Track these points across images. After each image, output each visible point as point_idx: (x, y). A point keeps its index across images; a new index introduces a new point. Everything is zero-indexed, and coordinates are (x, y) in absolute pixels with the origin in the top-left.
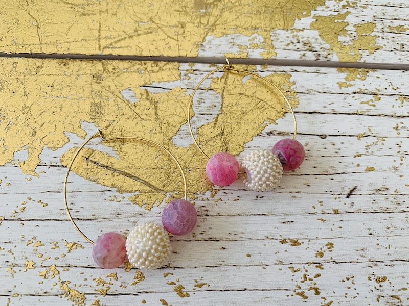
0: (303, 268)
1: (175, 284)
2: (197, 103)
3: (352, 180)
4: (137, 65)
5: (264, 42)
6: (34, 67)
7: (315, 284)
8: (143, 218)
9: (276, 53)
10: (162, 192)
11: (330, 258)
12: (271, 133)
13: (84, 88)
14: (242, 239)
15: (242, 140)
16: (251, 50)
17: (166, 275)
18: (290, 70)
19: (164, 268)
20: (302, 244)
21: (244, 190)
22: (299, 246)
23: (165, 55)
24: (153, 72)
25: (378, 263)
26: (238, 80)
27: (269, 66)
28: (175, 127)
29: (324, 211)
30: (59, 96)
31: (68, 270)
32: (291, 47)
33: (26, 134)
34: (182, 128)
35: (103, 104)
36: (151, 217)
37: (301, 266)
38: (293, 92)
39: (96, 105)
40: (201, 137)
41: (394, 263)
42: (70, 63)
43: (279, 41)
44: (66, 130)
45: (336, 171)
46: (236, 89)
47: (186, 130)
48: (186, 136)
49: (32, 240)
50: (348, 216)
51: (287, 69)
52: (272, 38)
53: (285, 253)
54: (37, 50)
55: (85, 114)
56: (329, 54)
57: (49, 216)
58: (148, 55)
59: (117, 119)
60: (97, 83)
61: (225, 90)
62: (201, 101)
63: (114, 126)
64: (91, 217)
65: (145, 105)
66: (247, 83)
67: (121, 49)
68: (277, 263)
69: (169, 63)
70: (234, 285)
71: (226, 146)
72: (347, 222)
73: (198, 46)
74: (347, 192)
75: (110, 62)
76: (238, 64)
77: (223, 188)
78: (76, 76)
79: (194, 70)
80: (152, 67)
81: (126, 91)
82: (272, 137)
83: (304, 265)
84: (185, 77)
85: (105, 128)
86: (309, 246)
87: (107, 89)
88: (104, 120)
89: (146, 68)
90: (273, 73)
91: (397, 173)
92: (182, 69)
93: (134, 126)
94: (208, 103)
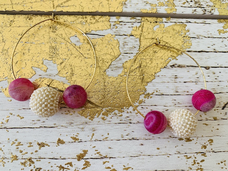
0: (193, 156)
1: (111, 168)
2: (122, 45)
3: (226, 97)
4: (80, 19)
5: (168, 1)
6: (8, 21)
7: (201, 166)
8: (88, 125)
9: (176, 9)
10: (100, 107)
11: (211, 149)
12: (173, 66)
13: (44, 36)
14: (154, 138)
15: (154, 71)
16: (160, 7)
17: (104, 163)
18: (186, 22)
19: (103, 158)
20: (193, 141)
21: (155, 105)
22: (191, 142)
23: (100, 11)
24: (91, 23)
26: (150, 29)
27: (171, 19)
28: (108, 63)
29: (207, 118)
30: (27, 42)
31: (40, 161)
32: (187, 5)
33: (5, 69)
34: (113, 63)
35: (57, 47)
36: (93, 125)
37: (192, 155)
38: (188, 37)
39: (53, 48)
40: (125, 70)
42: (33, 17)
44: (33, 66)
45: (216, 92)
46: (149, 35)
47: (115, 65)
48: (115, 69)
49: (15, 141)
50: (223, 122)
51: (184, 20)
53: (182, 146)
54: (10, 9)
55: (46, 54)
56: (212, 10)
57: (25, 125)
58: (87, 11)
59: (68, 58)
60: (53, 32)
61: (142, 36)
62: (125, 44)
63: (66, 62)
64: (53, 126)
65: (87, 48)
66: (157, 31)
67: (69, 8)
68: (177, 153)
69: (103, 17)
70: (149, 168)
71: (142, 75)
72: (222, 126)
73: (122, 5)
74: (223, 105)
75: (61, 16)
76: (150, 17)
77: (141, 105)
78: (38, 27)
79: (120, 22)
80: (91, 20)
81: (73, 38)
82: (174, 68)
83: (194, 154)
84: (114, 26)
85: (59, 64)
86: (197, 141)
87: (60, 36)
88: (59, 59)
89: (87, 21)
90: (174, 23)
92: (112, 21)
93: (80, 62)
94: (130, 45)
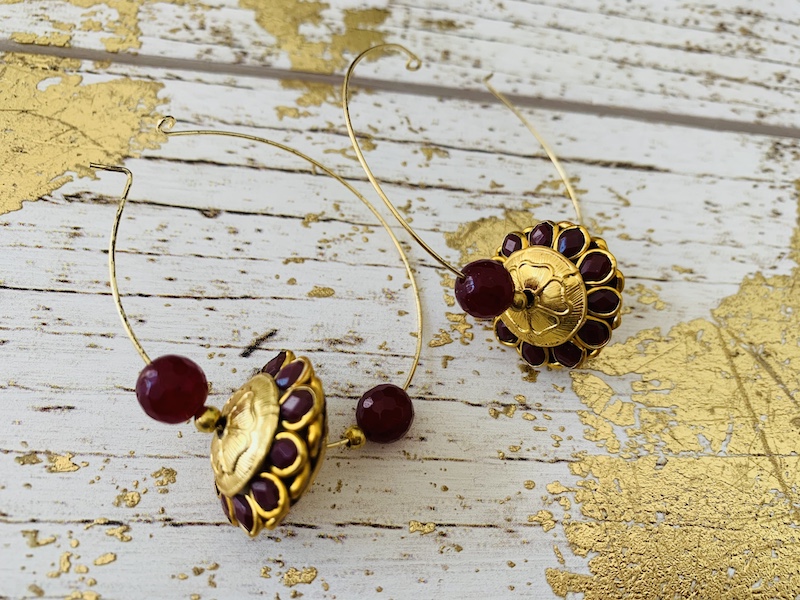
0: (67, 536)
3: (268, 314)
5: (118, 21)
7: (93, 583)
9: (141, 44)
11: (158, 510)
16: (82, 33)
18: (164, 76)
20: (82, 469)
25: (298, 530)
26: (25, 84)
27: (114, 65)
32: (183, 34)
37: (61, 531)
41: (347, 530)
43: (157, 21)
45: (228, 292)
46: (15, 100)
51: (158, 73)
52: (140, 16)
53: (25, 488)
56: (269, 55)
74: (248, 340)
76: (38, 54)
82: (77, 204)
83: (71, 527)
86: (101, 474)
90: (118, 78)
91: (391, 306)
